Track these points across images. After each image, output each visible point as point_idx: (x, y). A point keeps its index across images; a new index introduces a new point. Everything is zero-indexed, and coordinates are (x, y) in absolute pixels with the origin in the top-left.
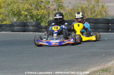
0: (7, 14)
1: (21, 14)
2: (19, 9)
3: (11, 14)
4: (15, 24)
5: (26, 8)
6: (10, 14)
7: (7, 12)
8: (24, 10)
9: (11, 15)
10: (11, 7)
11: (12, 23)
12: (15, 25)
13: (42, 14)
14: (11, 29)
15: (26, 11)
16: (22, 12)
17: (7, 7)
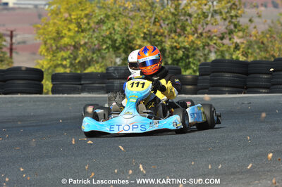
0: (96, 47)
1: (133, 46)
2: (127, 33)
3: (107, 48)
4: (116, 72)
5: (145, 31)
6: (104, 47)
7: (96, 42)
8: (142, 35)
9: (107, 51)
10: (107, 30)
11: (107, 69)
12: (116, 75)
13: (187, 46)
14: (104, 85)
15: (144, 38)
16: (134, 42)
17: (97, 29)
